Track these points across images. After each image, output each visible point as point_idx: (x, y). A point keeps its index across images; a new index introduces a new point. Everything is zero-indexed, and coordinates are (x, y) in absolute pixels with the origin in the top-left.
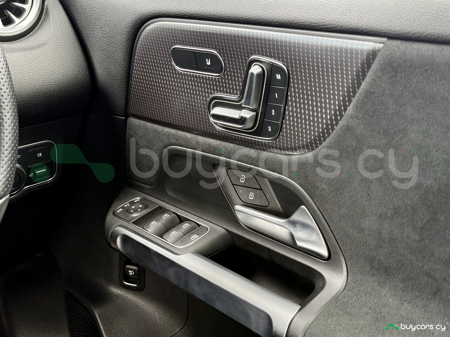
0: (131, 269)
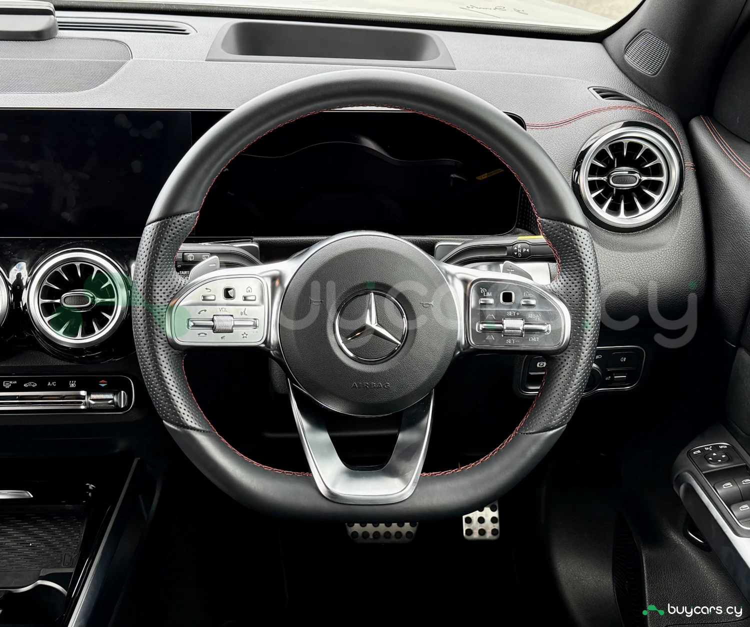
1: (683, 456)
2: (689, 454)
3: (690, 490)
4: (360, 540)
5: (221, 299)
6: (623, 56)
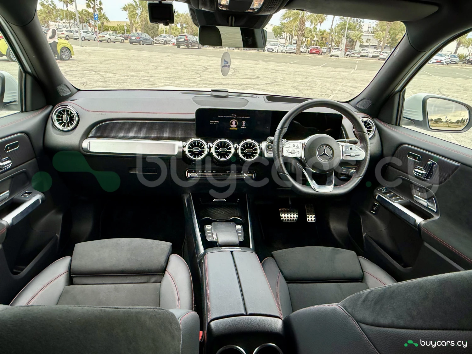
0: (374, 208)
1: (375, 190)
2: (377, 190)
3: (379, 196)
4: (284, 221)
5: (292, 147)
6: (356, 105)
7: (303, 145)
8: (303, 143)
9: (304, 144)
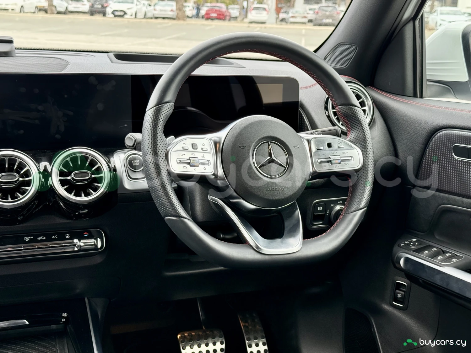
0: (399, 294)
2: (399, 246)
7: (218, 145)
8: (217, 139)
9: (220, 143)
